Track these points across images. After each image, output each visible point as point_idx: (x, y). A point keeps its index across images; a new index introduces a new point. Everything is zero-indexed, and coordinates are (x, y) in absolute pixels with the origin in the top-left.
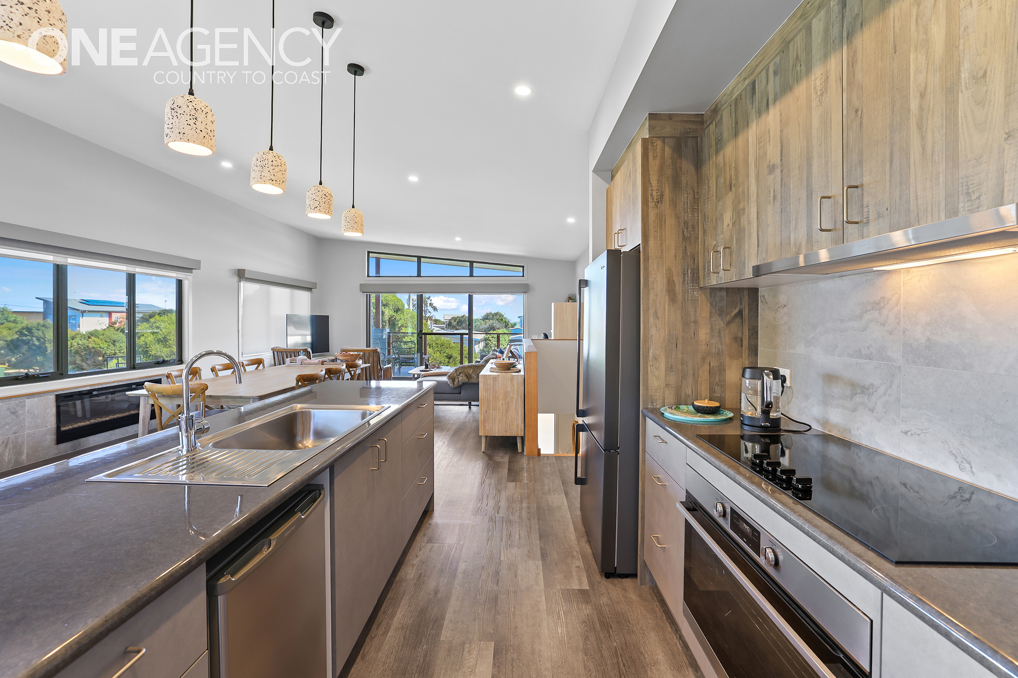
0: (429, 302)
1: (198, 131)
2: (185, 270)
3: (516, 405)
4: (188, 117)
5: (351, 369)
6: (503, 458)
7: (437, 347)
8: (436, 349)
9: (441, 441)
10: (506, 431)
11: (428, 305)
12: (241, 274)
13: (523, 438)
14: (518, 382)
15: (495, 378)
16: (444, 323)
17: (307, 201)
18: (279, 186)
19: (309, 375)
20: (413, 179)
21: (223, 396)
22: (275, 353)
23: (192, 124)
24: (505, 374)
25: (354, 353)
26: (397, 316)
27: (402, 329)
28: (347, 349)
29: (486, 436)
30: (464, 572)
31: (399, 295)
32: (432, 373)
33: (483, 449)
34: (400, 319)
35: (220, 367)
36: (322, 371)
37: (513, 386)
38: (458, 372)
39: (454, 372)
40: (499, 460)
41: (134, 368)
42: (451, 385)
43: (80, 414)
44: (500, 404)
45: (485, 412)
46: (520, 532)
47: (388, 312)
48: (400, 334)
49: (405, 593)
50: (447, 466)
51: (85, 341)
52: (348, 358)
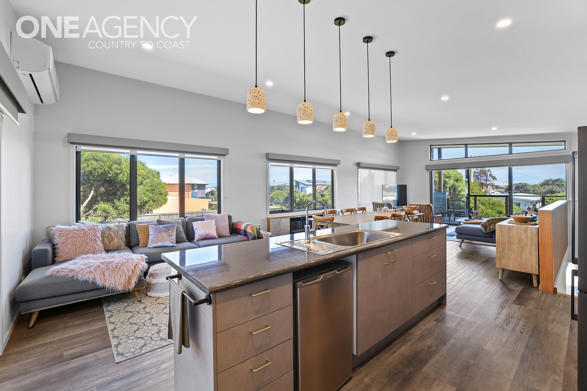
0: (489, 173)
1: (306, 115)
2: (334, 165)
3: (530, 250)
4: (303, 111)
5: (409, 216)
6: (517, 288)
7: (489, 205)
8: (488, 207)
9: (469, 267)
10: (521, 268)
11: (488, 175)
12: (359, 165)
13: (538, 277)
14: (532, 233)
15: (509, 228)
16: (502, 188)
17: (363, 129)
18: (343, 127)
19: (381, 216)
20: (445, 98)
21: (342, 224)
22: (374, 205)
23: (304, 113)
24: (519, 225)
25: (413, 206)
26: (457, 184)
27: (461, 193)
28: (412, 204)
29: (503, 270)
30: (453, 345)
31: (459, 171)
32: (471, 222)
33: (500, 277)
34: (460, 186)
35: (345, 211)
36: (389, 215)
37: (527, 235)
38: (490, 223)
39: (486, 223)
40: (512, 288)
41: (315, 209)
42: (484, 231)
43: (300, 228)
44: (515, 246)
45: (501, 251)
46: (509, 338)
47: (451, 182)
48: (460, 196)
49: (410, 340)
50: (466, 283)
51: (307, 198)
52: (410, 209)
